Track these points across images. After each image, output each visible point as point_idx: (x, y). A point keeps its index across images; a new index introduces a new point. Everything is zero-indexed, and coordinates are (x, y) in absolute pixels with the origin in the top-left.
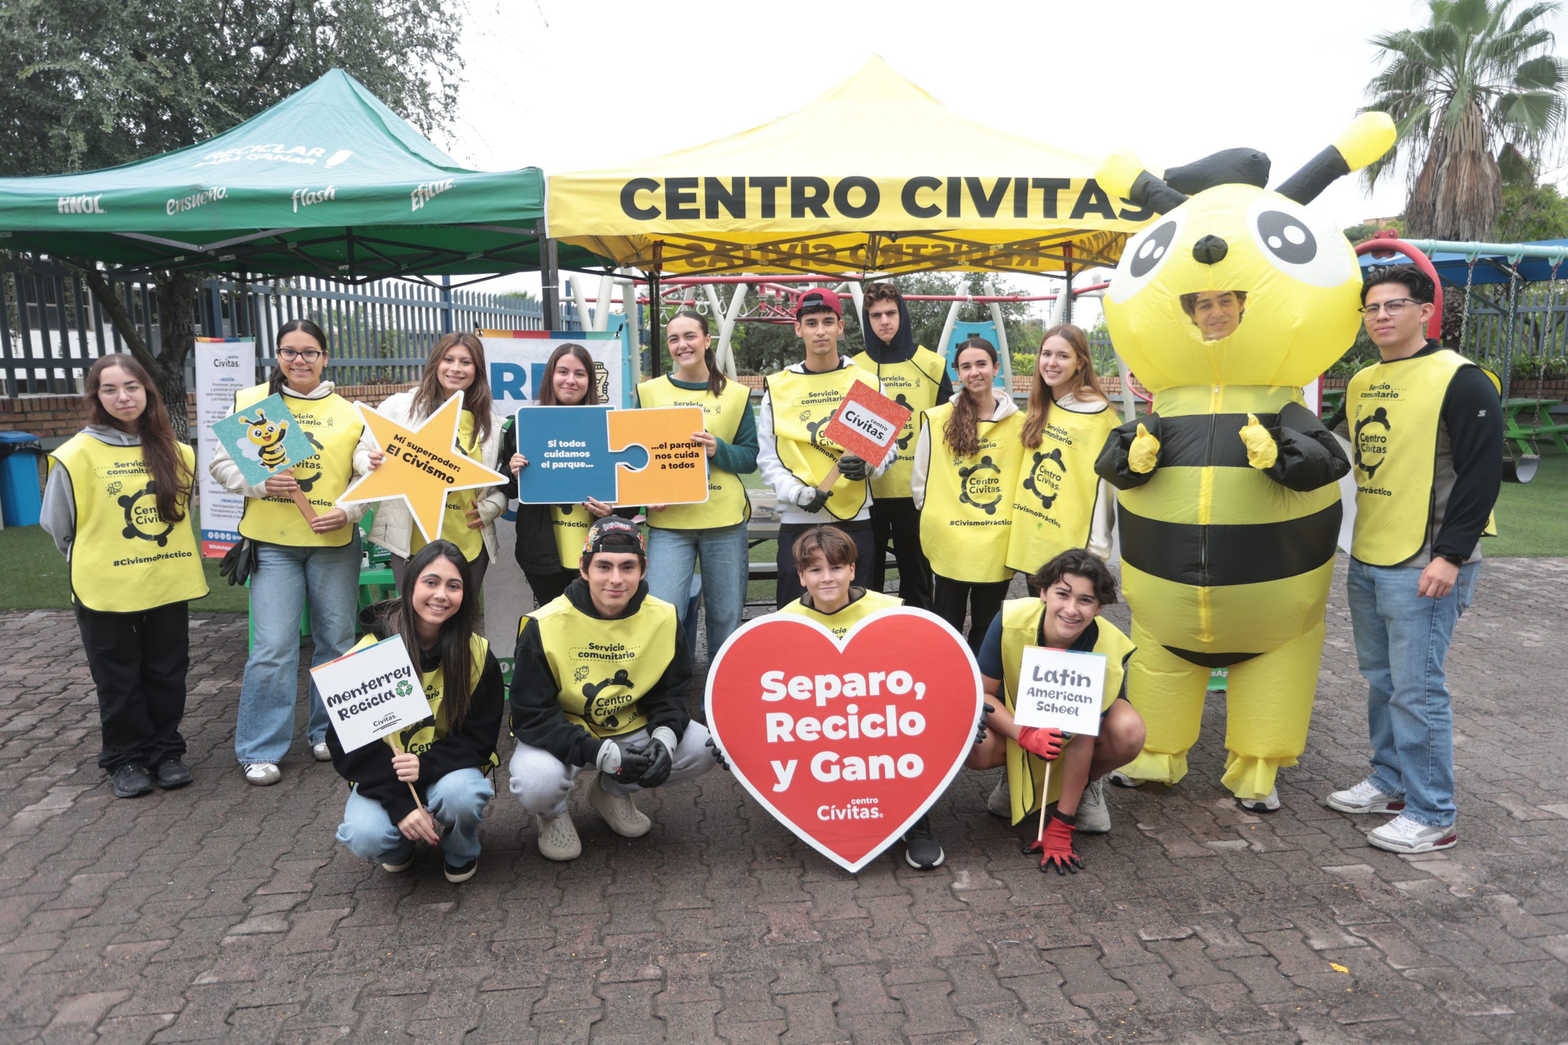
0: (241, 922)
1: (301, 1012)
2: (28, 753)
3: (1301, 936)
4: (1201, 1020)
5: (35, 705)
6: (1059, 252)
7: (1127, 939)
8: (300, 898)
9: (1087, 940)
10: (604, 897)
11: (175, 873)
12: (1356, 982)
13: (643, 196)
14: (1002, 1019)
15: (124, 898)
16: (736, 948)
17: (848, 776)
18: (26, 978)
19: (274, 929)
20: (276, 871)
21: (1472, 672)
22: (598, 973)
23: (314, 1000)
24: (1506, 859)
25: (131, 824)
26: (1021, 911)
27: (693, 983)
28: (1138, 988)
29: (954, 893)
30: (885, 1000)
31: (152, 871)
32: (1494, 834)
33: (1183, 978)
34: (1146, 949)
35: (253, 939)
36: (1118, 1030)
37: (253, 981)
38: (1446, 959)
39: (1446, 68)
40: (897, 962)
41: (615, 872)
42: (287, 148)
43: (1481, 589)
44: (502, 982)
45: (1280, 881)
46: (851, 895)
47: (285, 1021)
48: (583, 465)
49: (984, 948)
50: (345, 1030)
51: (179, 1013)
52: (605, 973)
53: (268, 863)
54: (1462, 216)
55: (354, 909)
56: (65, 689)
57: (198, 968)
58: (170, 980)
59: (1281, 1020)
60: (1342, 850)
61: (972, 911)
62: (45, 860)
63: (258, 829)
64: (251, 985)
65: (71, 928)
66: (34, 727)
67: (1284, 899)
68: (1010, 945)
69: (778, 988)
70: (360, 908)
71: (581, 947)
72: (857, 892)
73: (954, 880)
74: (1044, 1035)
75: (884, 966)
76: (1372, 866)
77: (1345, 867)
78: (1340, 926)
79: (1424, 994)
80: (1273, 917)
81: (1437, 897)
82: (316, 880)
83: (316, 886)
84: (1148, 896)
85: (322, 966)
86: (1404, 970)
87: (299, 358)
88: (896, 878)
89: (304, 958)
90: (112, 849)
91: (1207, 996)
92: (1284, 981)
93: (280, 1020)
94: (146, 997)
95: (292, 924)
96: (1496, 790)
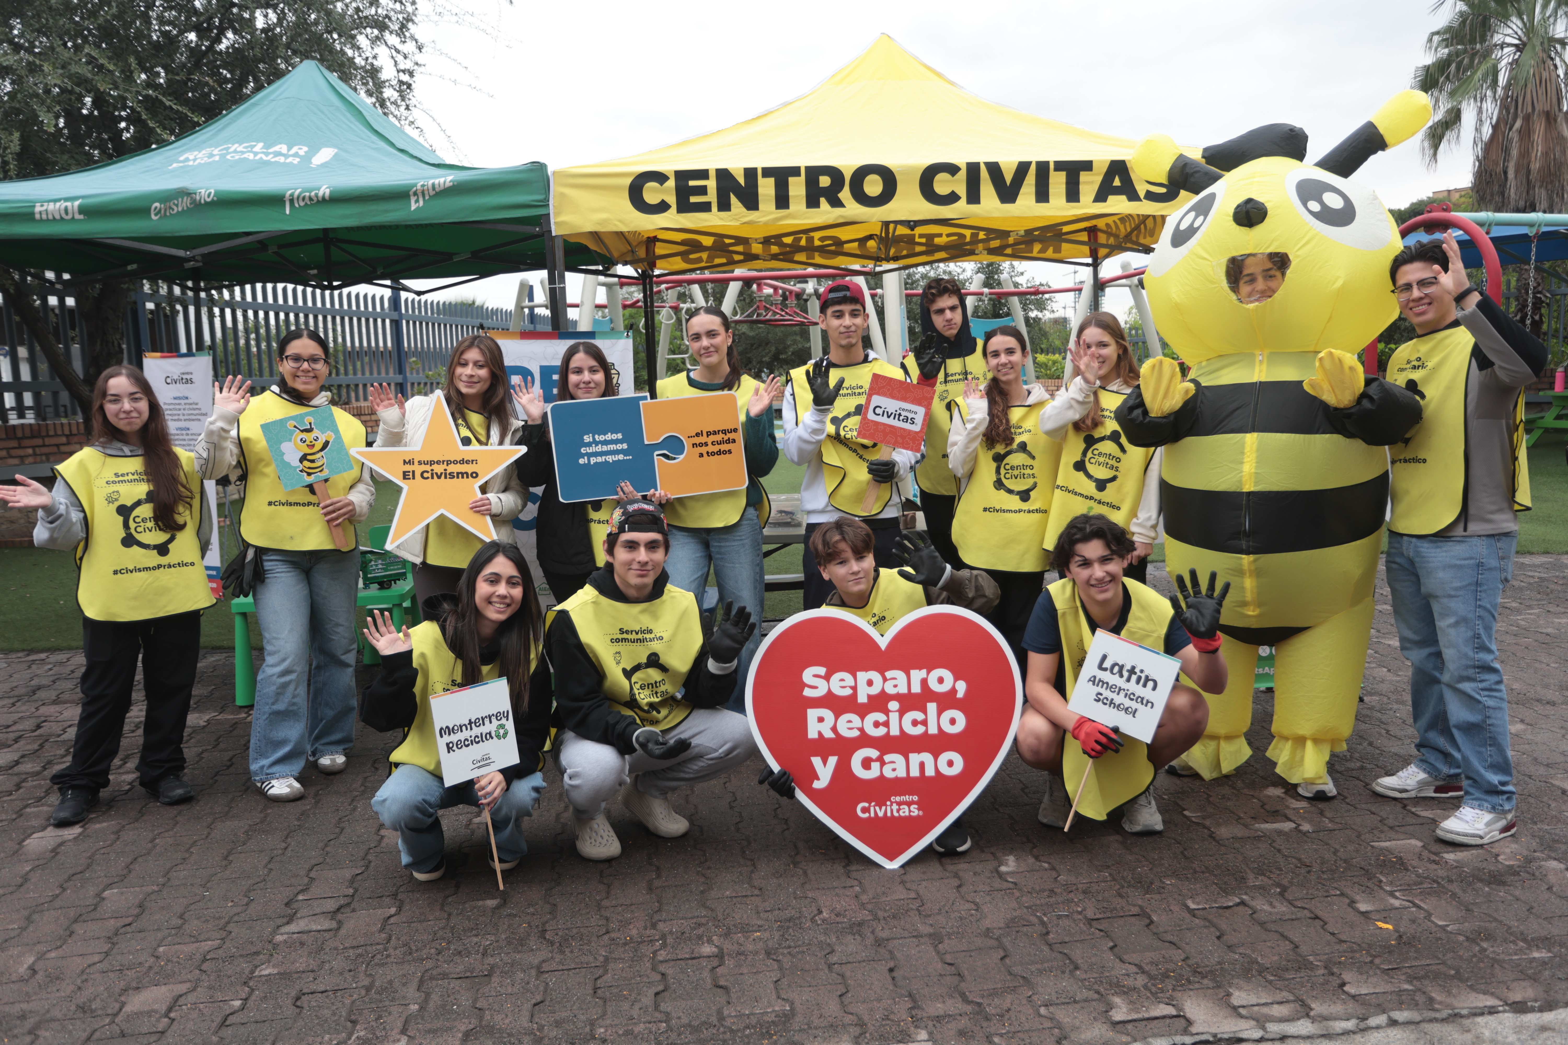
0: (288, 923)
1: (367, 994)
2: (18, 787)
3: (1348, 901)
4: (1249, 970)
5: (10, 742)
6: (1084, 237)
7: (1175, 908)
8: (342, 901)
9: (1135, 910)
10: (650, 889)
11: (209, 885)
12: (1401, 937)
13: (653, 190)
14: (1055, 976)
15: (163, 908)
16: (788, 927)
17: (888, 773)
18: (84, 977)
19: (324, 928)
20: (312, 879)
21: (1537, 665)
22: (655, 953)
23: (377, 984)
24: (1558, 831)
25: (150, 845)
26: (1068, 888)
27: (750, 958)
28: (1187, 948)
29: (1001, 876)
30: (940, 965)
31: (185, 885)
32: (1546, 809)
33: (1230, 938)
34: (1194, 916)
35: (305, 936)
36: (1167, 980)
37: (313, 971)
38: (1490, 916)
39: (1514, 19)
40: (949, 935)
41: (658, 868)
42: (267, 146)
43: (1552, 586)
44: (561, 963)
45: (1328, 856)
46: (899, 880)
47: (353, 1002)
48: (621, 457)
49: (1034, 919)
50: (414, 1007)
51: (246, 999)
52: (662, 952)
53: (303, 873)
54: (1538, 185)
55: (400, 909)
56: (39, 727)
57: (255, 962)
58: (229, 973)
59: (1326, 968)
60: (1391, 828)
61: (1020, 890)
62: (69, 879)
63: (284, 845)
64: (312, 975)
65: (116, 934)
66: (17, 763)
67: (1331, 870)
68: (1059, 917)
69: (834, 959)
70: (406, 907)
71: (634, 932)
72: (905, 878)
73: (1001, 864)
74: (1096, 987)
75: (936, 938)
76: (1421, 840)
77: (1394, 842)
78: (1386, 891)
79: (1466, 944)
80: (1320, 886)
81: (1485, 864)
82: (355, 885)
83: (356, 891)
84: (1195, 872)
85: (379, 956)
86: (1447, 926)
87: (306, 365)
88: (942, 864)
89: (360, 951)
90: (136, 866)
91: (1254, 952)
92: (1330, 937)
93: (348, 1002)
94: (210, 988)
95: (340, 923)
96: (1552, 771)
